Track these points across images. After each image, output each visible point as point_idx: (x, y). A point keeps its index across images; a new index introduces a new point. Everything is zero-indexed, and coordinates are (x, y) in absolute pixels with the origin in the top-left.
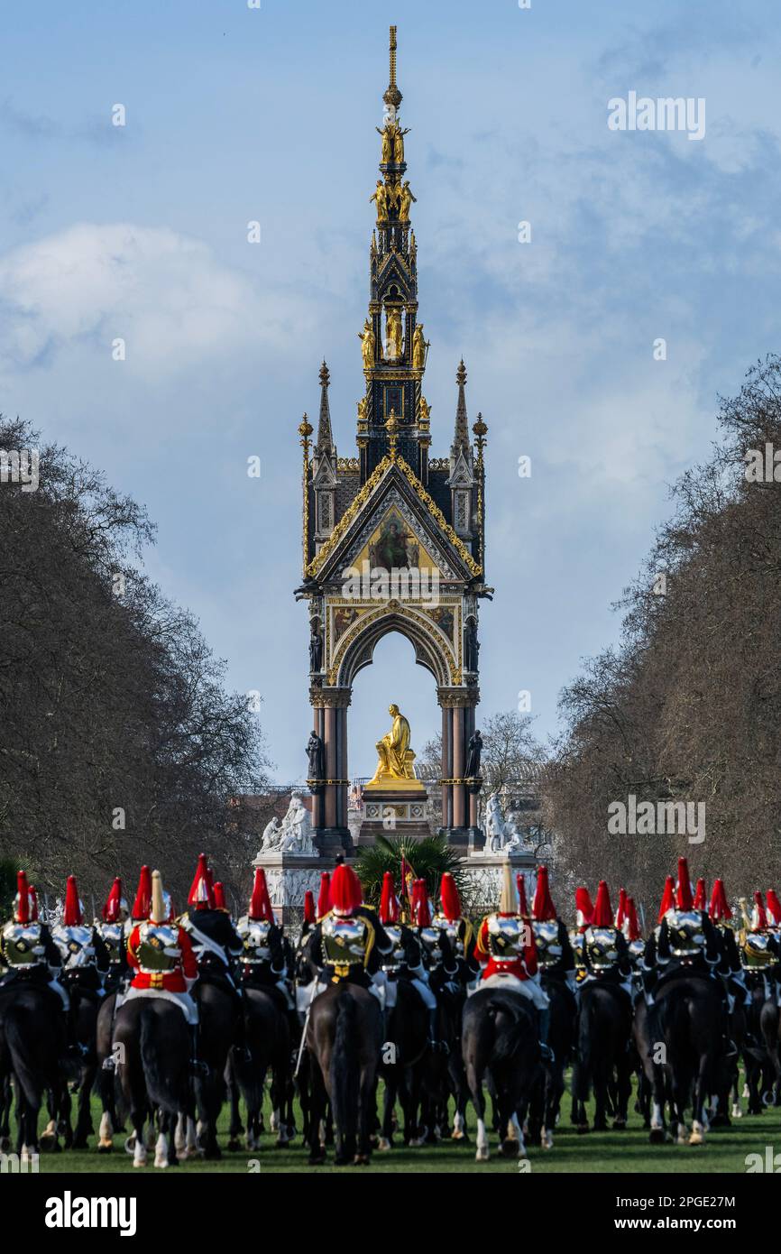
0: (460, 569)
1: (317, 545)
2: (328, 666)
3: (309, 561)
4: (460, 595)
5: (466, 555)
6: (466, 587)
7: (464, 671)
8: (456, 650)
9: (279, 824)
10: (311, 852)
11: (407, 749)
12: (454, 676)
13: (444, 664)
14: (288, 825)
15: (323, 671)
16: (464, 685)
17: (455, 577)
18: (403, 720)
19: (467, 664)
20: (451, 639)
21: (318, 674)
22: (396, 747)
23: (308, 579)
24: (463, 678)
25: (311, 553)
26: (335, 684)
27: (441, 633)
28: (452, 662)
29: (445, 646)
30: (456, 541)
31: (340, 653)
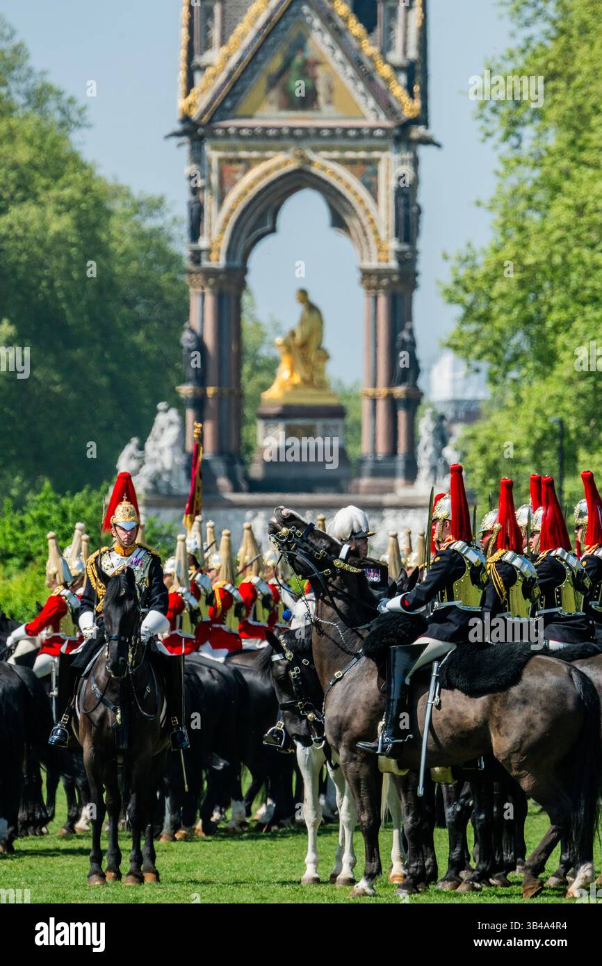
0: (389, 108)
1: (198, 77)
2: (210, 235)
3: (187, 93)
4: (390, 142)
5: (398, 90)
6: (397, 132)
7: (393, 245)
8: (383, 214)
9: (141, 447)
10: (183, 487)
11: (319, 348)
12: (380, 250)
13: (365, 234)
14: (154, 449)
15: (203, 243)
16: (393, 264)
17: (382, 116)
18: (312, 308)
19: (397, 235)
20: (376, 200)
21: (194, 246)
22: (304, 345)
23: (186, 119)
24: (391, 255)
25: (190, 84)
26: (218, 260)
27: (363, 193)
28: (376, 232)
29: (367, 212)
30: (385, 71)
31: (227, 220)
